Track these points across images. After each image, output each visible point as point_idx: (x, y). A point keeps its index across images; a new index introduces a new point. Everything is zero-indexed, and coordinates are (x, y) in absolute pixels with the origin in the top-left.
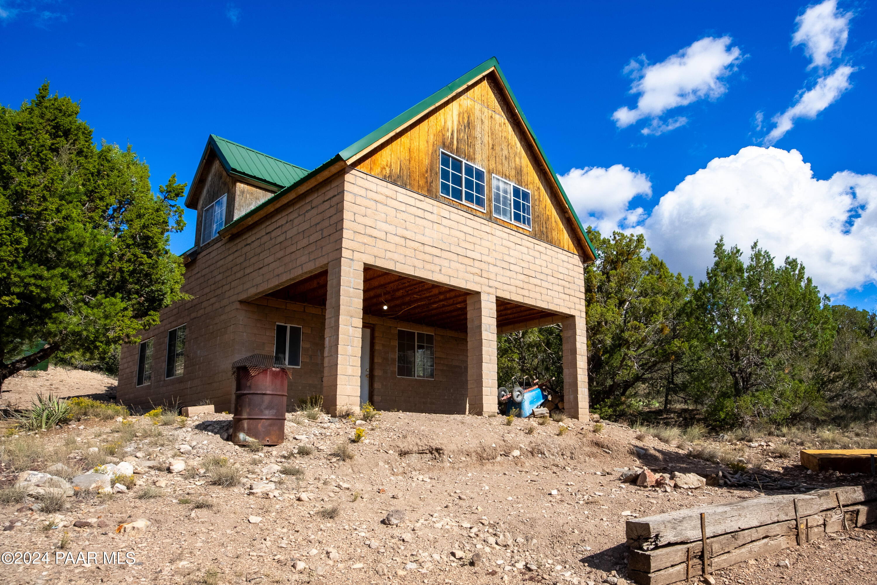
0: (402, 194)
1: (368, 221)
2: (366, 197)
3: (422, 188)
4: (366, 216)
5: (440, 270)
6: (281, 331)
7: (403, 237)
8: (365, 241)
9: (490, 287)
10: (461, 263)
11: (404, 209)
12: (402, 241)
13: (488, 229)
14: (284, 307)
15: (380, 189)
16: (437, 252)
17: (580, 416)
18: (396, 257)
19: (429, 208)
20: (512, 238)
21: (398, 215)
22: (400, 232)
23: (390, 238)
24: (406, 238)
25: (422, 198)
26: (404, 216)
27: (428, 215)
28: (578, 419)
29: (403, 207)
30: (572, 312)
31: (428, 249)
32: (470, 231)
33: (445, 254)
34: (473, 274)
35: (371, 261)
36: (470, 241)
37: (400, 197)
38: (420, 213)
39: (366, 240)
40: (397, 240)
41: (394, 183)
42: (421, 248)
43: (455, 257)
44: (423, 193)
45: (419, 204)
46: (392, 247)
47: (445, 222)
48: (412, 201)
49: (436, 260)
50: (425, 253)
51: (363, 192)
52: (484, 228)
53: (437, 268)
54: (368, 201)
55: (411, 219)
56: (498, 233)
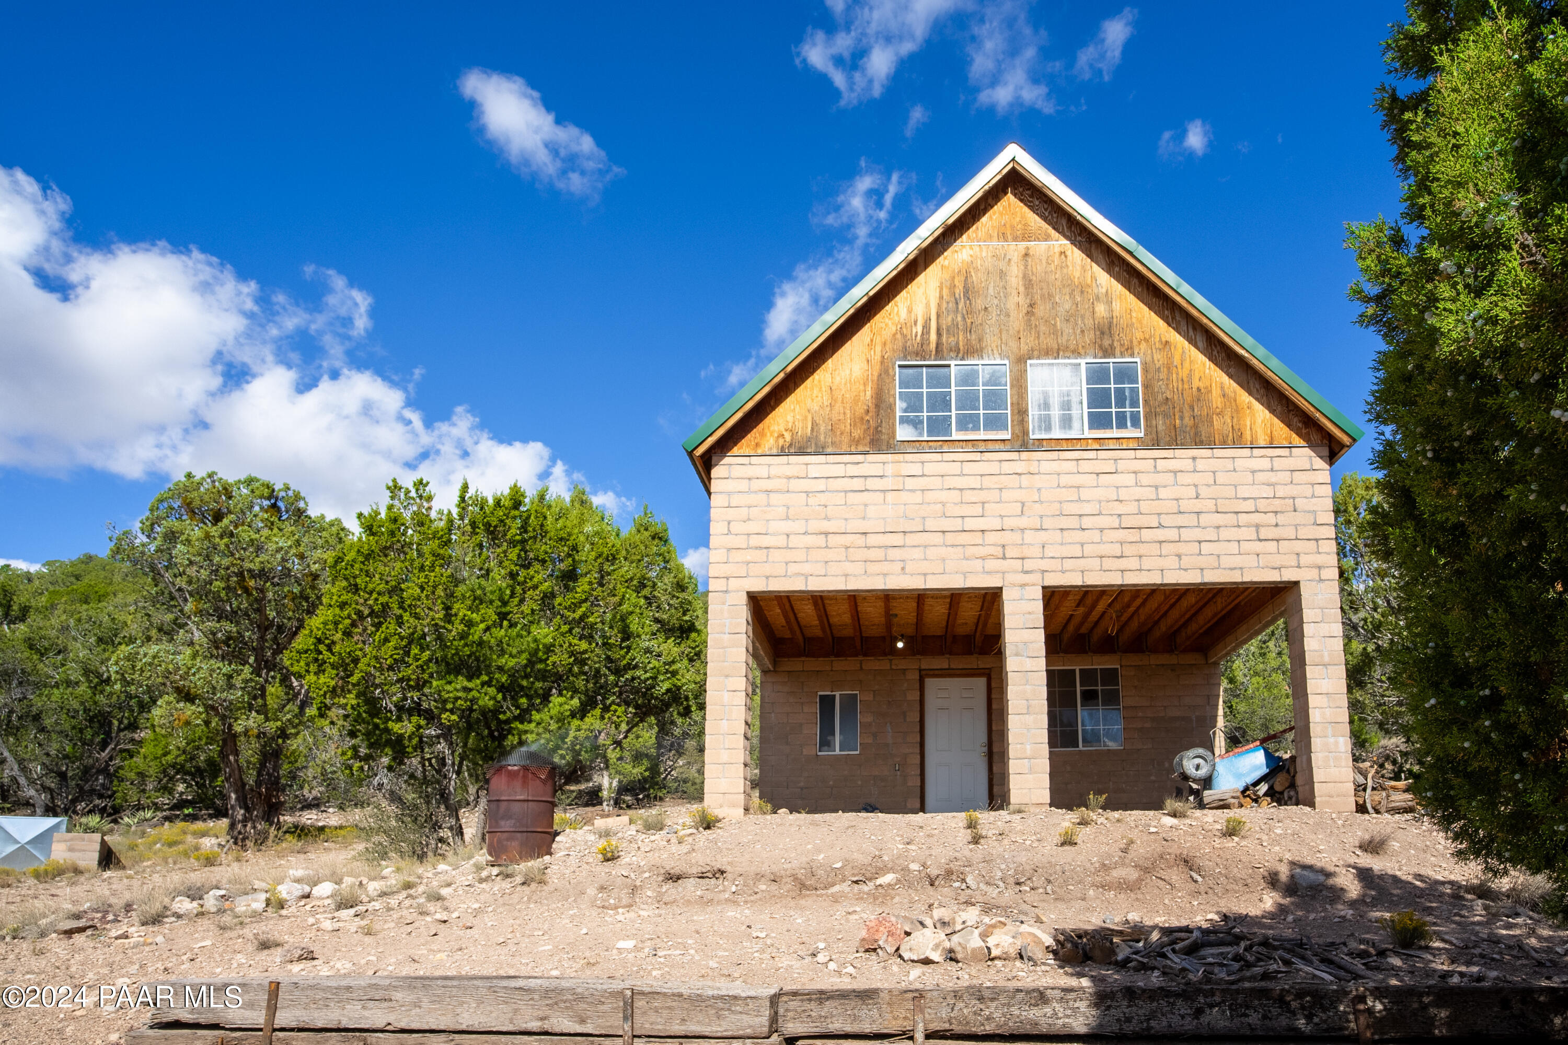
0: (816, 465)
1: (752, 527)
2: (749, 492)
3: (857, 442)
4: (749, 519)
5: (903, 569)
6: (827, 703)
7: (821, 533)
8: (749, 558)
9: (1027, 572)
10: (953, 546)
11: (823, 488)
12: (821, 540)
13: (1019, 467)
14: (828, 668)
15: (774, 471)
16: (897, 539)
17: (1317, 800)
18: (807, 568)
19: (876, 470)
20: (1085, 466)
21: (811, 501)
22: (815, 525)
23: (794, 541)
24: (826, 534)
25: (860, 458)
26: (822, 498)
27: (872, 484)
28: (1312, 805)
29: (821, 485)
30: (1288, 575)
31: (872, 540)
32: (975, 482)
33: (911, 539)
34: (983, 558)
35: (758, 586)
36: (974, 499)
37: (814, 471)
38: (857, 484)
39: (749, 556)
40: (810, 540)
41: (802, 452)
42: (860, 540)
43: (938, 538)
44: (861, 448)
45: (853, 470)
46: (800, 555)
47: (911, 483)
48: (839, 470)
49: (893, 554)
50: (868, 548)
51: (743, 485)
52: (1007, 467)
53: (897, 567)
54: (753, 495)
55: (839, 498)
56: (1046, 467)
